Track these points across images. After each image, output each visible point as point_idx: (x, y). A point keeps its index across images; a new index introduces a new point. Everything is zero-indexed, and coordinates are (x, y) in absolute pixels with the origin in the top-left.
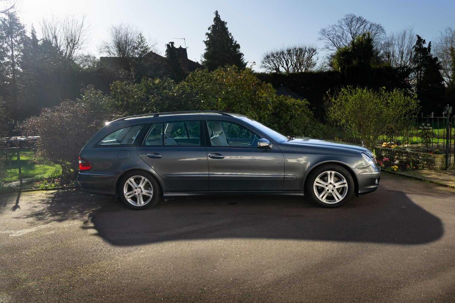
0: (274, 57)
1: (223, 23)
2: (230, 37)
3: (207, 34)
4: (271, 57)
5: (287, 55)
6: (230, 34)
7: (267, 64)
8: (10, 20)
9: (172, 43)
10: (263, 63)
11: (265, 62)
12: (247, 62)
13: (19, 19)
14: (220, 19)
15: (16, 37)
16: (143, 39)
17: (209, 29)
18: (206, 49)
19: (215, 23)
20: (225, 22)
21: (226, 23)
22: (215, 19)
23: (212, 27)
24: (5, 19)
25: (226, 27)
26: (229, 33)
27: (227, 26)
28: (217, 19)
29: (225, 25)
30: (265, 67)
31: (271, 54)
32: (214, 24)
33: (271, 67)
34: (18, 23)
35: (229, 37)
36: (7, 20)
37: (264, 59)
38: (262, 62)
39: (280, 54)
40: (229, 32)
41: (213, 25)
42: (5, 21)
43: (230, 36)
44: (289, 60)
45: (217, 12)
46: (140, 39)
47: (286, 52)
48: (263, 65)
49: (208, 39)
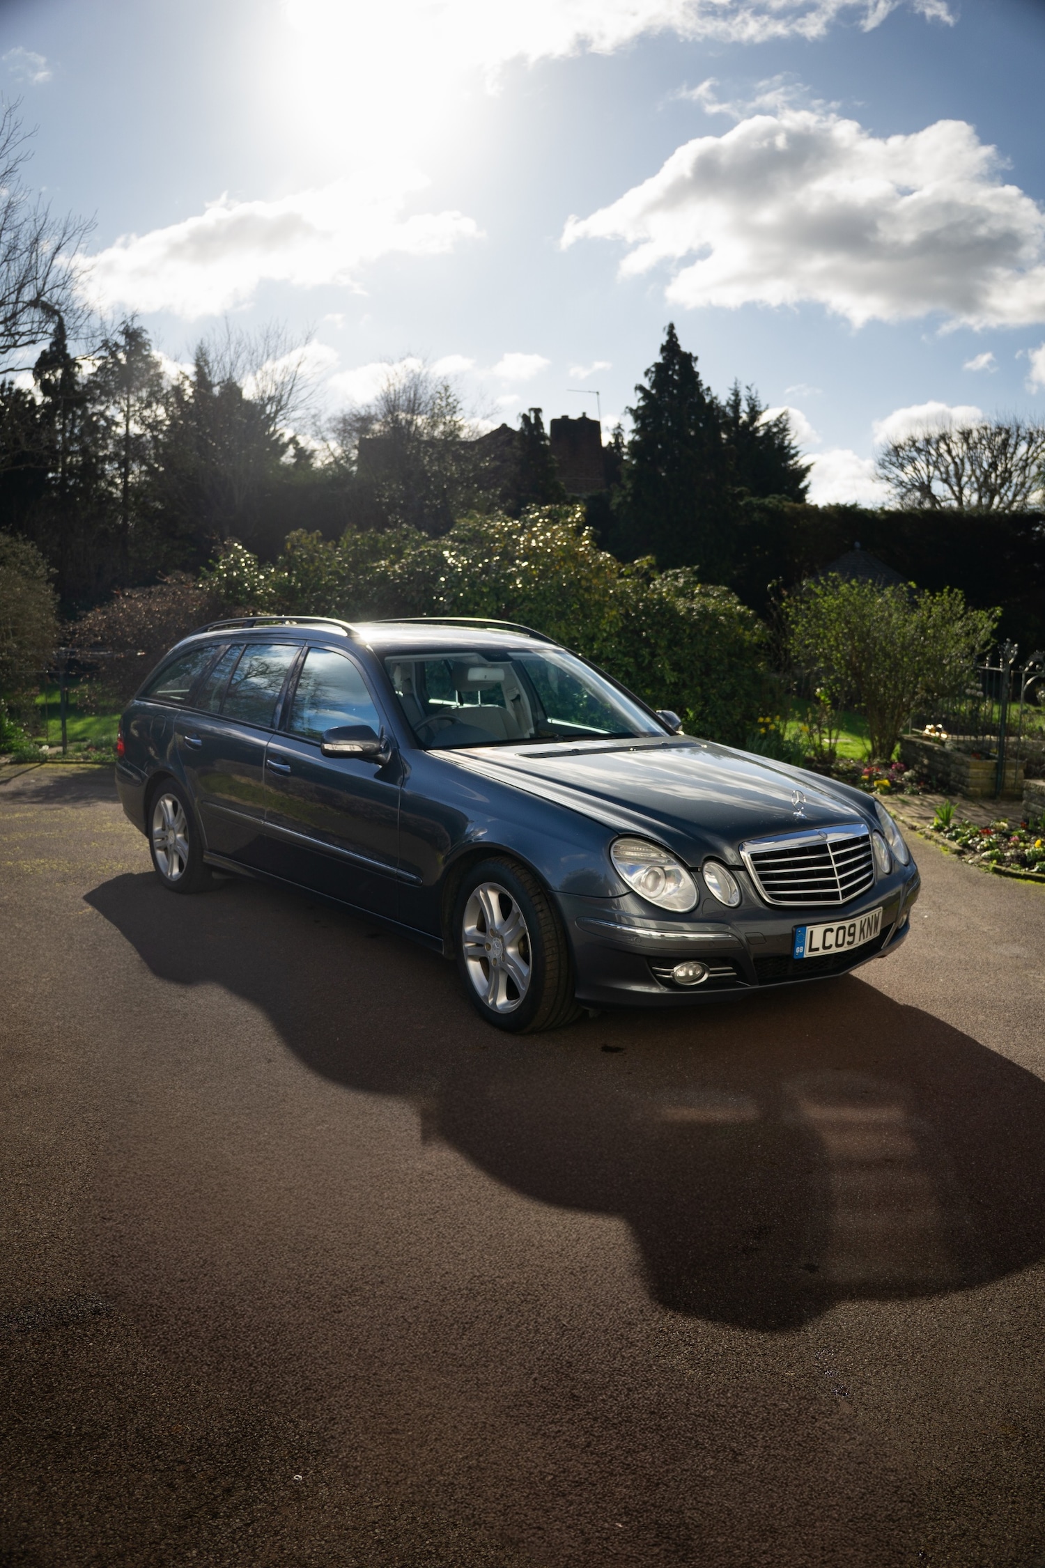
0: (919, 450)
1: (688, 359)
2: (707, 400)
3: (640, 388)
4: (907, 448)
5: (960, 445)
6: (709, 389)
7: (894, 469)
8: (128, 348)
9: (537, 411)
10: (883, 466)
11: (887, 464)
12: (812, 464)
13: (150, 345)
14: (678, 346)
15: (139, 389)
16: (451, 400)
17: (646, 374)
18: (633, 431)
19: (664, 358)
20: (694, 355)
21: (696, 359)
22: (663, 349)
23: (653, 369)
24: (116, 345)
25: (696, 369)
26: (705, 387)
27: (698, 367)
28: (671, 347)
29: (693, 364)
30: (888, 479)
31: (909, 439)
32: (660, 359)
33: (906, 480)
34: (146, 353)
35: (704, 399)
36: (122, 347)
37: (886, 455)
38: (880, 464)
39: (938, 442)
40: (702, 385)
41: (657, 365)
42: (116, 350)
43: (706, 397)
44: (966, 460)
45: (672, 327)
46: (444, 399)
47: (956, 437)
48: (881, 472)
49: (642, 403)
